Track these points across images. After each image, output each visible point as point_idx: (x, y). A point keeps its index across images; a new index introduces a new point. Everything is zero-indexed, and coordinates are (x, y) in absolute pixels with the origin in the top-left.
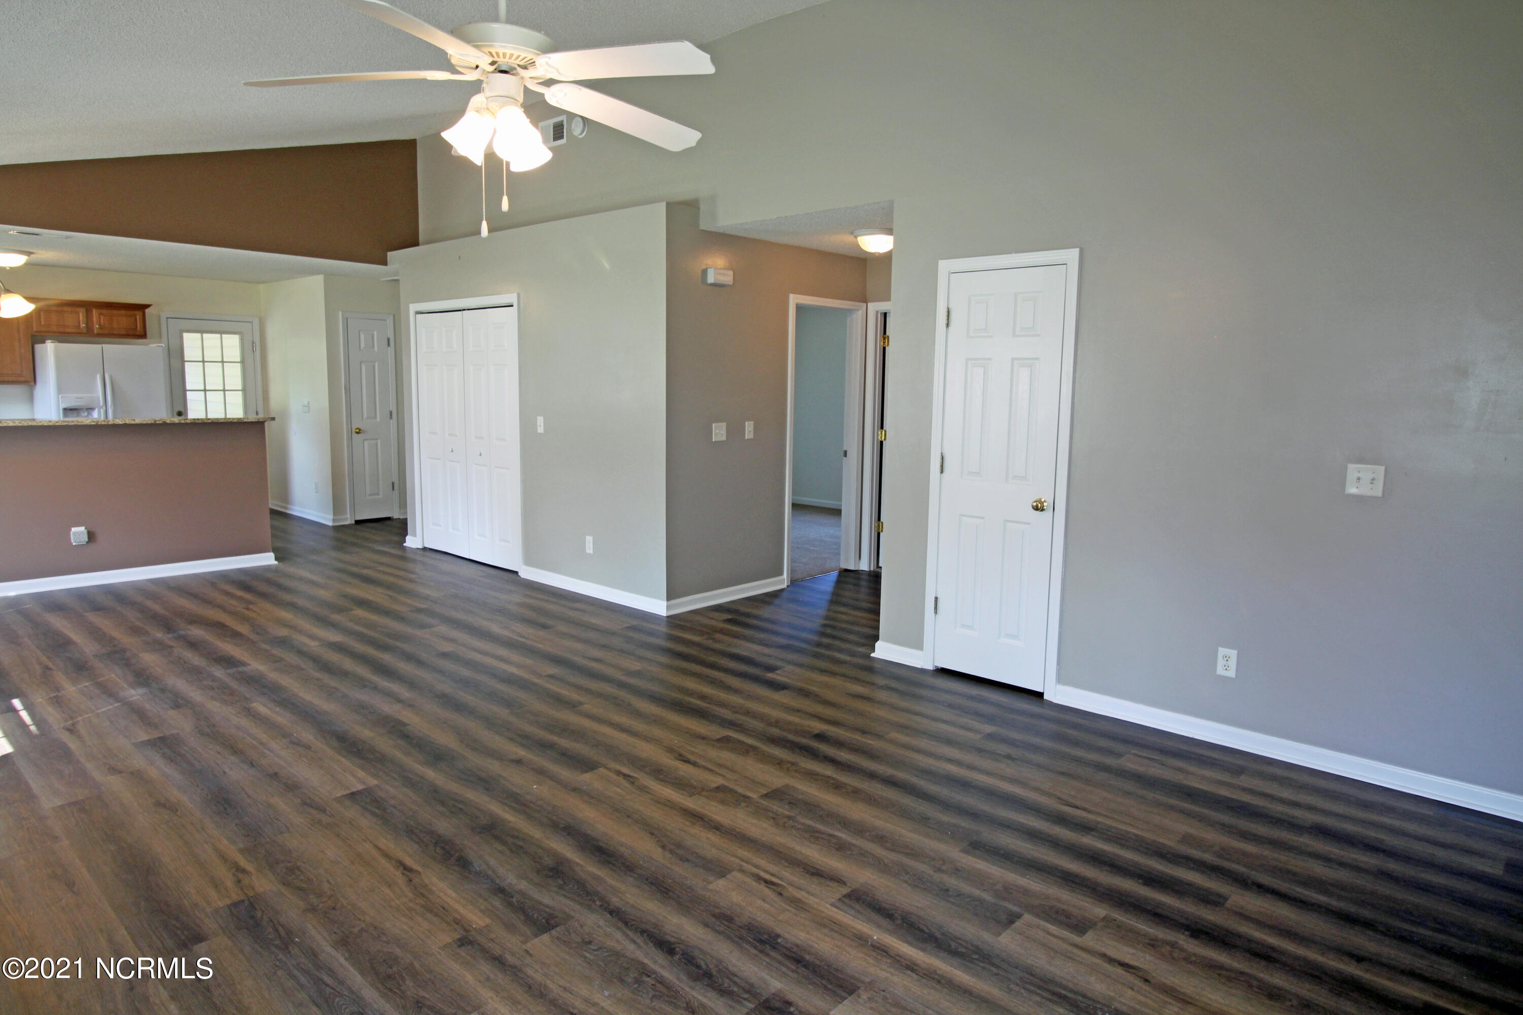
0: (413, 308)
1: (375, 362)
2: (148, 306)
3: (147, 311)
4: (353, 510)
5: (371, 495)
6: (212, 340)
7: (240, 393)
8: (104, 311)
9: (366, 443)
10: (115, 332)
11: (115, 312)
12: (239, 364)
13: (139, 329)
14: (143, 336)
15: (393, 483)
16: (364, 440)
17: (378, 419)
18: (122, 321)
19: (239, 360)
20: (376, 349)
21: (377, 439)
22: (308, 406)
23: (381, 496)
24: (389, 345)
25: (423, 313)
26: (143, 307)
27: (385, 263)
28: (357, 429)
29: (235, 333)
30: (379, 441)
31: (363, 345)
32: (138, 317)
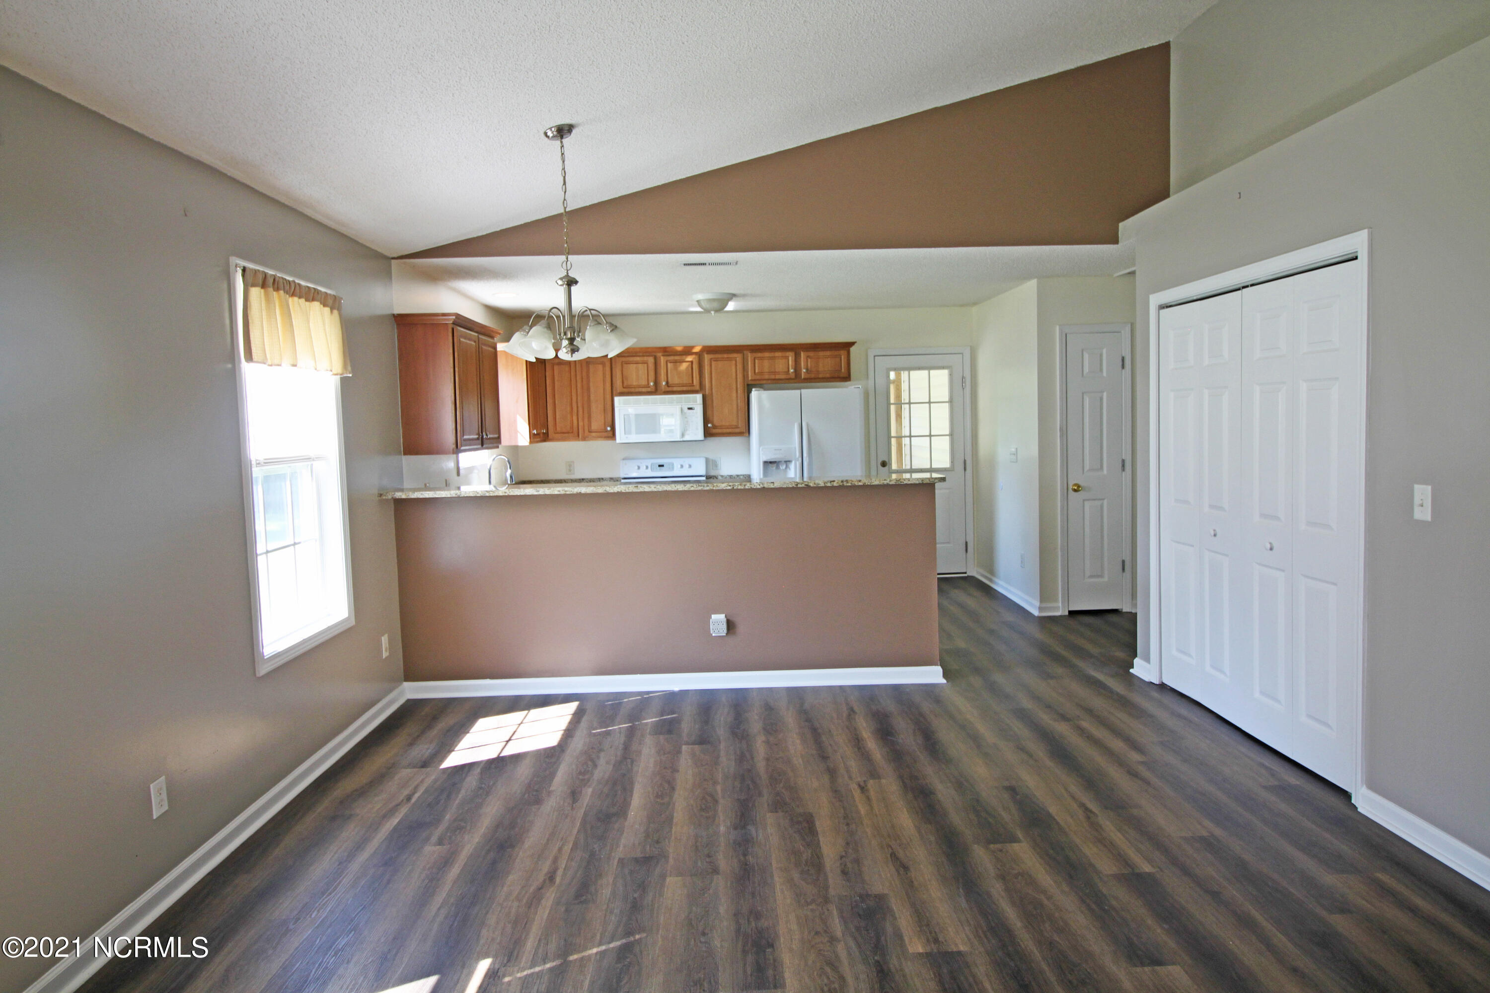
0: (1155, 300)
1: (1102, 392)
2: (852, 344)
3: (852, 349)
4: (1067, 598)
5: (1091, 577)
6: (917, 377)
7: (948, 437)
8: (811, 354)
9: (1087, 504)
10: (821, 376)
11: (821, 354)
12: (947, 404)
13: (843, 370)
14: (847, 378)
15: (1123, 562)
16: (1084, 500)
17: (1105, 472)
18: (826, 363)
19: (947, 399)
20: (1105, 374)
21: (1103, 499)
22: (1015, 454)
23: (1106, 579)
24: (1123, 367)
25: (1171, 306)
26: (847, 346)
27: (1115, 240)
28: (1075, 485)
29: (943, 368)
30: (1105, 502)
31: (1086, 370)
32: (843, 357)
